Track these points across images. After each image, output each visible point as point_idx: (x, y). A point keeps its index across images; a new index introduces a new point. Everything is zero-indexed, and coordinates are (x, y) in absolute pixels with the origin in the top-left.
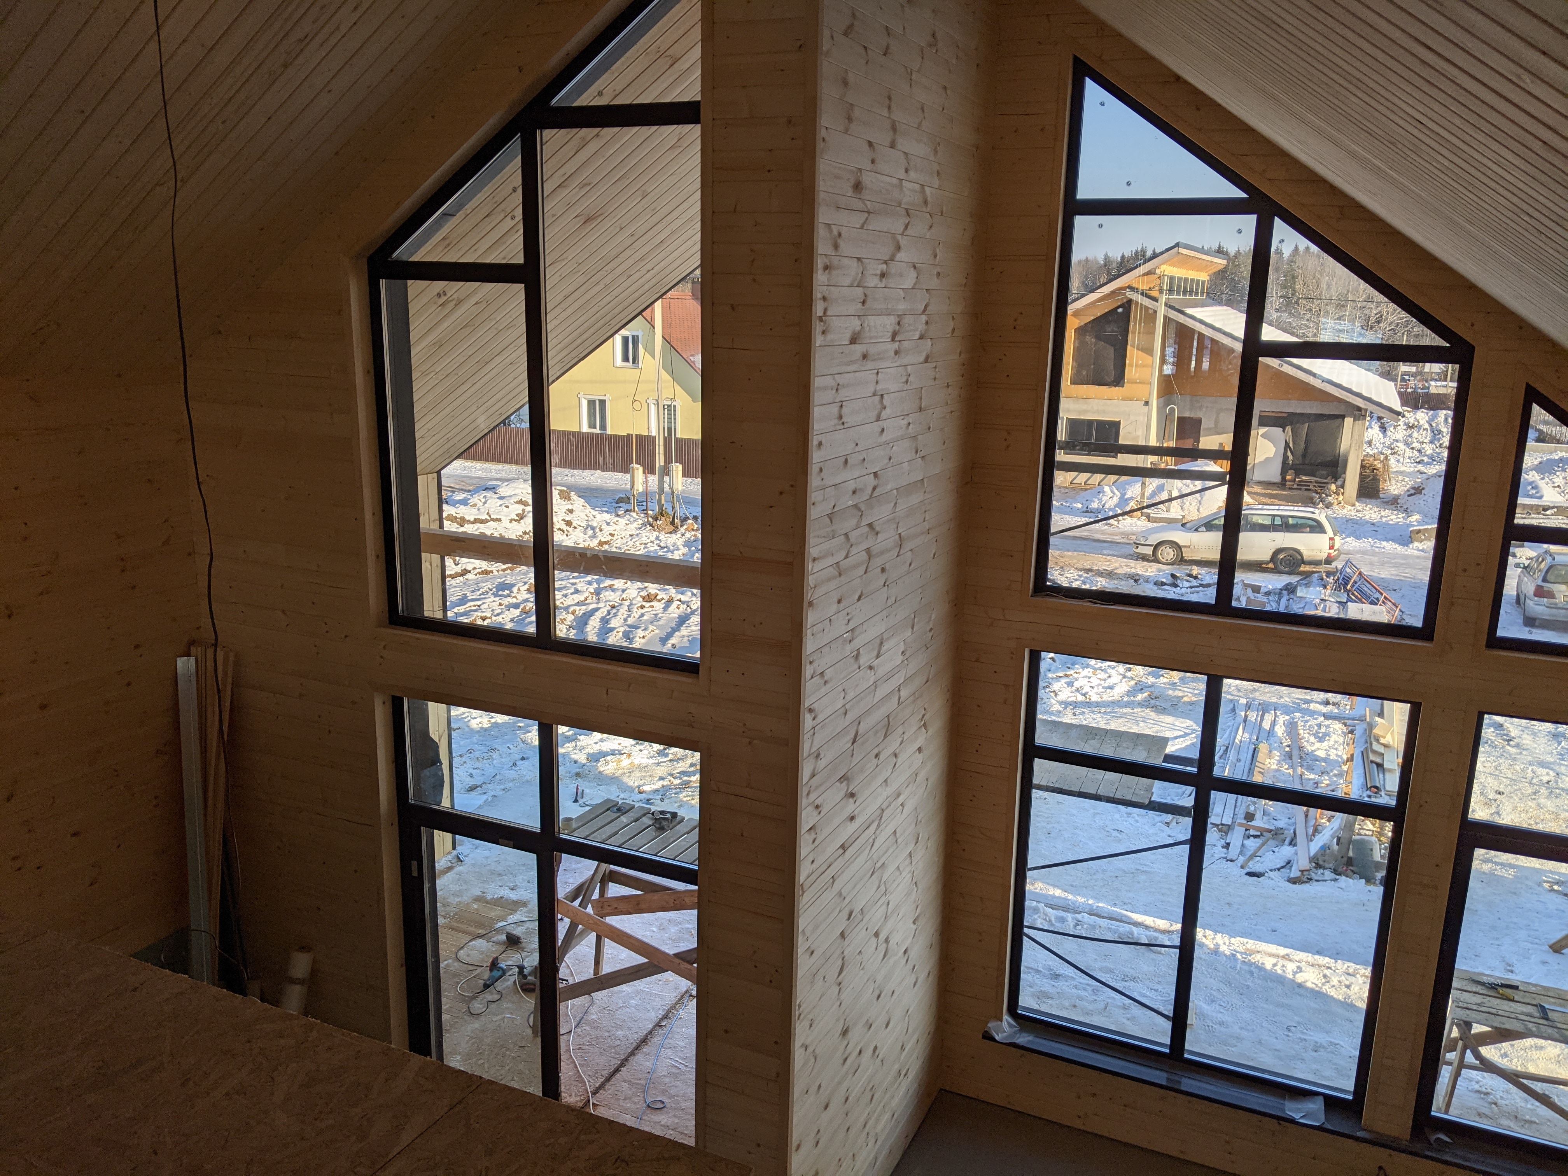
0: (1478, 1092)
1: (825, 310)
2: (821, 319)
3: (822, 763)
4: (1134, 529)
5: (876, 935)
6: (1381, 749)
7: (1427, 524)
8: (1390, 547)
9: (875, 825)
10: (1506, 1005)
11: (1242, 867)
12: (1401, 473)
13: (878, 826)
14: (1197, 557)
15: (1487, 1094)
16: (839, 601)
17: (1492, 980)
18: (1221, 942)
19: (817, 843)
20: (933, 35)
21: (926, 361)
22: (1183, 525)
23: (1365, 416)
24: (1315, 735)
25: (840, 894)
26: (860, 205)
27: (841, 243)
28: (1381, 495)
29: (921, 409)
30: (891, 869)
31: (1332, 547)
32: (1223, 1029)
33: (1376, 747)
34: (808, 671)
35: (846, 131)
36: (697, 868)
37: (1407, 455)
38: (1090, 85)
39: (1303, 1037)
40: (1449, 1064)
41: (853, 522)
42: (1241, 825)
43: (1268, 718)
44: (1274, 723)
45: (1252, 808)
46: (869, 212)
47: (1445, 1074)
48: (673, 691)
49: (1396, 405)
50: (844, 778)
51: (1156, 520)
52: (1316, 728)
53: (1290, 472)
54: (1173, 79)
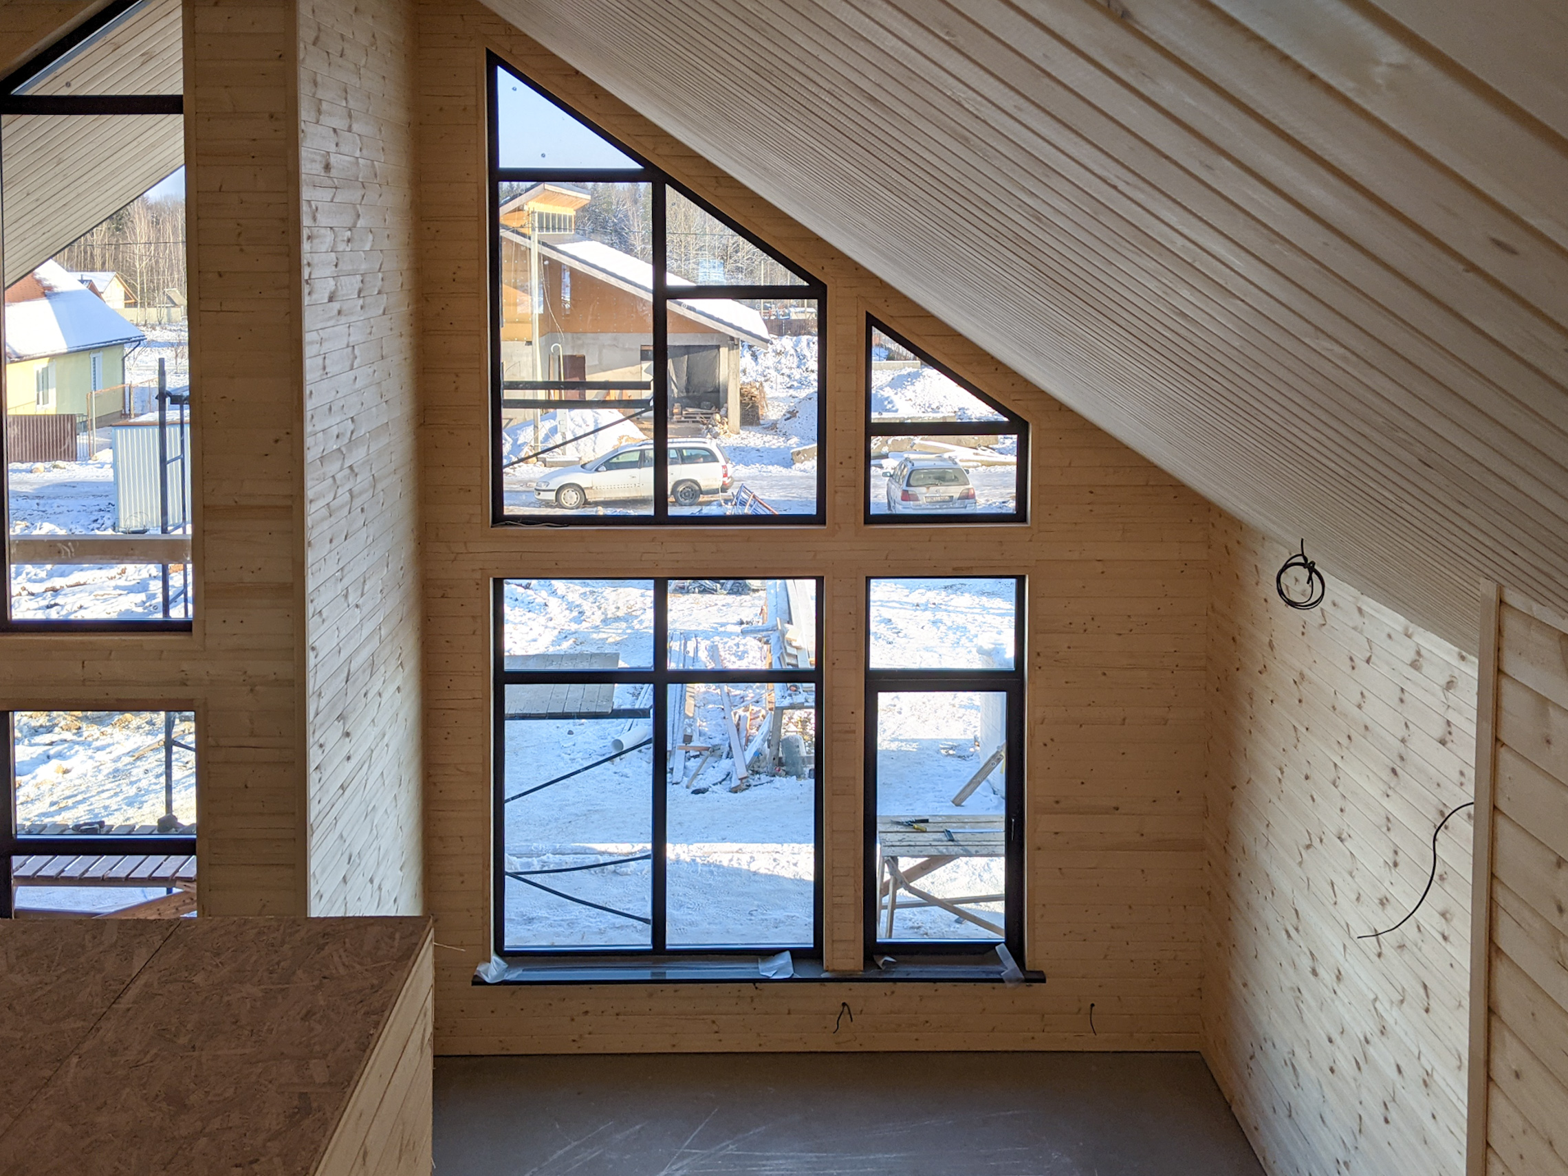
0: (912, 928)
1: (310, 274)
2: (307, 282)
3: (323, 702)
4: (532, 476)
5: (371, 881)
6: (794, 652)
7: (805, 445)
8: (776, 470)
9: (366, 766)
10: (921, 838)
11: (687, 787)
12: (776, 398)
13: (369, 767)
14: (600, 498)
15: (919, 928)
16: (331, 541)
17: (909, 819)
18: (680, 852)
19: (322, 782)
20: (374, 36)
21: (384, 314)
22: (583, 466)
23: (737, 345)
24: (735, 655)
25: (341, 836)
26: (329, 182)
27: (318, 216)
28: (762, 422)
29: (382, 357)
30: (381, 812)
31: (725, 475)
32: (693, 929)
33: (790, 650)
34: (310, 609)
35: (317, 123)
36: (195, 837)
37: (779, 381)
38: (501, 72)
39: (764, 917)
40: (885, 907)
41: (337, 465)
42: (680, 748)
43: (691, 645)
44: (696, 650)
45: (689, 731)
46: (336, 188)
47: (883, 916)
48: (162, 652)
49: (763, 331)
50: (341, 717)
51: (553, 465)
52: (735, 648)
53: (676, 405)
54: (574, 73)
